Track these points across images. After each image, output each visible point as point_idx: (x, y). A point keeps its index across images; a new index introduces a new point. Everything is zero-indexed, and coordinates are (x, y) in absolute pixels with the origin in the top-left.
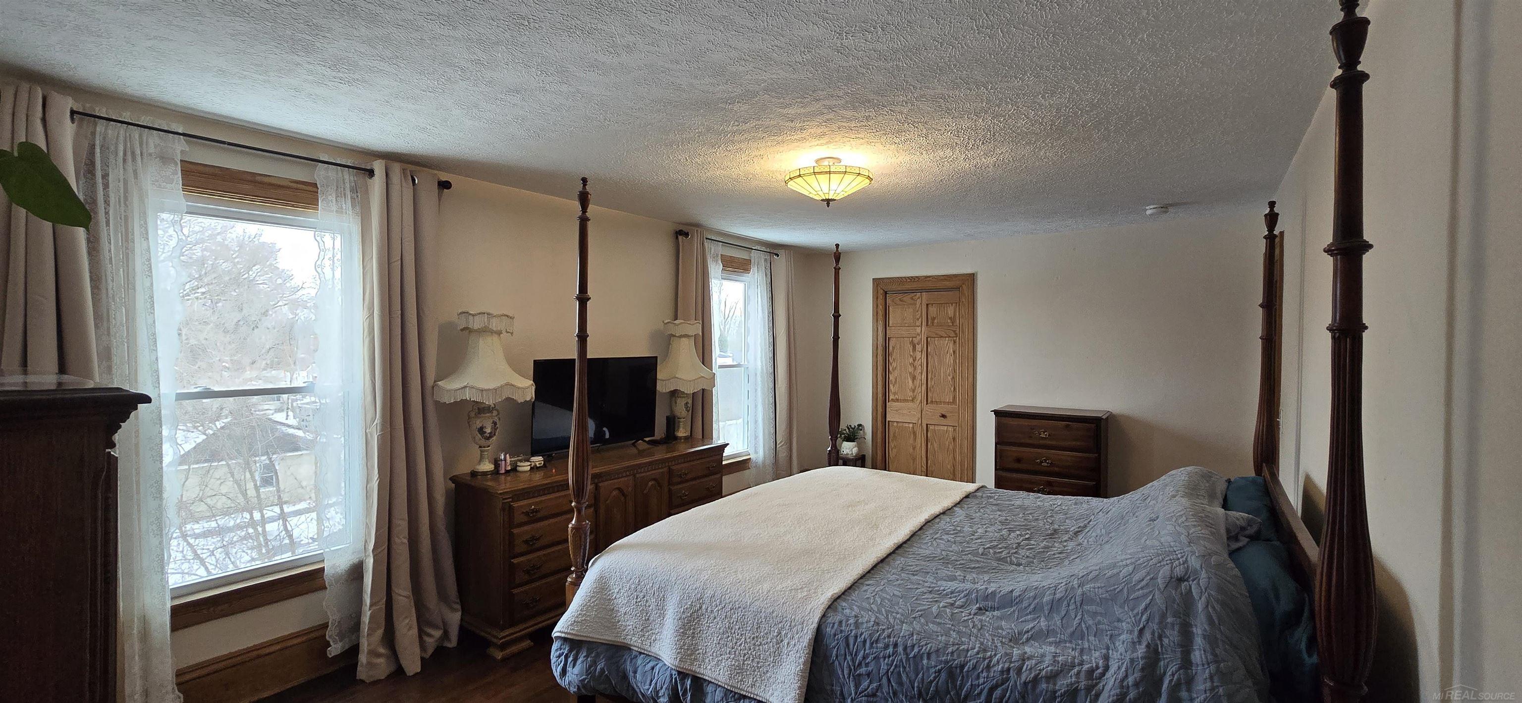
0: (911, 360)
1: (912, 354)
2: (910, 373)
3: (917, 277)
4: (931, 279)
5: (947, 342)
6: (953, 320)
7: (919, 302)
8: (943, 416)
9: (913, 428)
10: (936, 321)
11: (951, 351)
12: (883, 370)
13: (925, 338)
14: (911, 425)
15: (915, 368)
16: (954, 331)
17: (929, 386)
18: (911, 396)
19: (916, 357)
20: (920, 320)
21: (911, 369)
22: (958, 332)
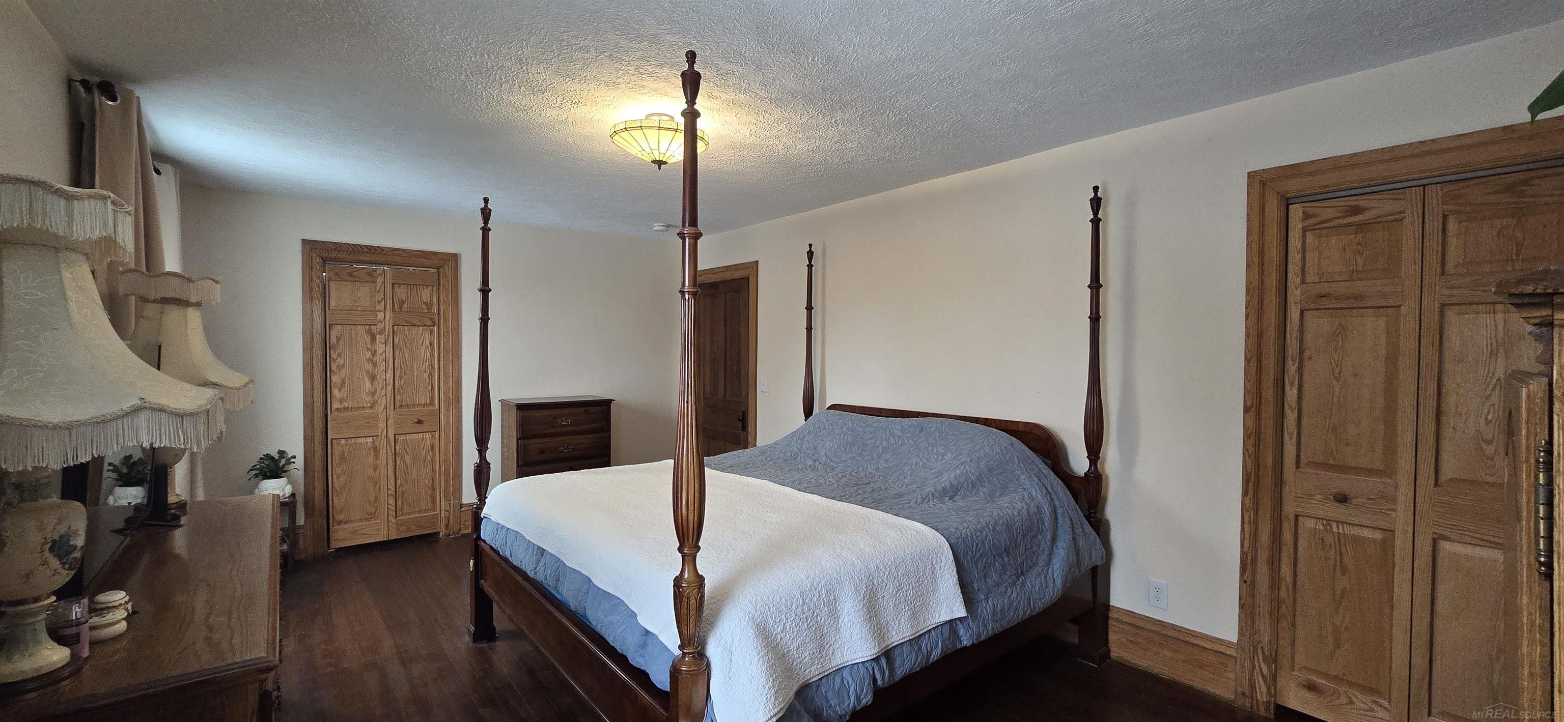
0: (369, 355)
1: (369, 346)
2: (368, 372)
3: (379, 247)
4: (400, 252)
5: (421, 332)
6: (429, 305)
7: (380, 280)
8: (420, 422)
9: (374, 442)
10: (405, 306)
11: (428, 342)
12: (323, 370)
13: (391, 326)
14: (370, 440)
15: (375, 365)
16: (431, 319)
17: (396, 387)
18: (369, 401)
19: (375, 351)
20: (383, 303)
21: (369, 367)
22: (436, 320)
